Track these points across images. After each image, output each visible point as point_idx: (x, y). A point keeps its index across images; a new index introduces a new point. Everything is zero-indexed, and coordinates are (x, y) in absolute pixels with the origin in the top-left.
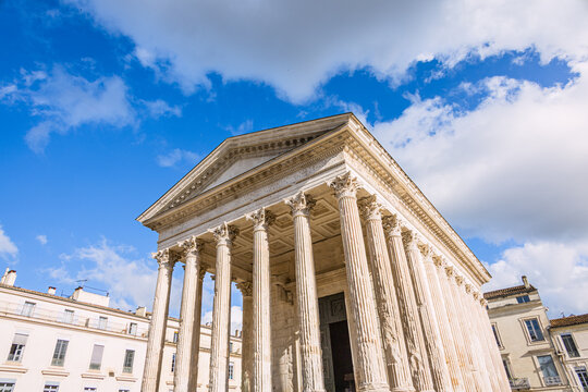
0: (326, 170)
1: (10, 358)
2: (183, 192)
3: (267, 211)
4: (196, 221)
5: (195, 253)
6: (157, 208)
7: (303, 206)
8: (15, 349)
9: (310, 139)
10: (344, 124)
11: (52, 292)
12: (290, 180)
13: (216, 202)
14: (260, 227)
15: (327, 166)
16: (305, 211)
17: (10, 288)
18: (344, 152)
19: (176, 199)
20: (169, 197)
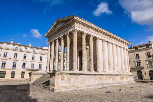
0: (72, 27)
1: (33, 60)
2: (51, 31)
3: (63, 35)
4: (53, 37)
5: (54, 43)
6: (47, 34)
7: (68, 35)
8: (33, 58)
9: (69, 20)
10: (74, 18)
11: (39, 47)
12: (67, 29)
13: (56, 33)
14: (62, 39)
15: (72, 26)
16: (69, 36)
17: (30, 47)
18: (75, 23)
19: (50, 32)
20: (49, 32)
